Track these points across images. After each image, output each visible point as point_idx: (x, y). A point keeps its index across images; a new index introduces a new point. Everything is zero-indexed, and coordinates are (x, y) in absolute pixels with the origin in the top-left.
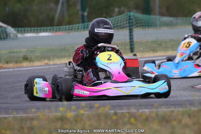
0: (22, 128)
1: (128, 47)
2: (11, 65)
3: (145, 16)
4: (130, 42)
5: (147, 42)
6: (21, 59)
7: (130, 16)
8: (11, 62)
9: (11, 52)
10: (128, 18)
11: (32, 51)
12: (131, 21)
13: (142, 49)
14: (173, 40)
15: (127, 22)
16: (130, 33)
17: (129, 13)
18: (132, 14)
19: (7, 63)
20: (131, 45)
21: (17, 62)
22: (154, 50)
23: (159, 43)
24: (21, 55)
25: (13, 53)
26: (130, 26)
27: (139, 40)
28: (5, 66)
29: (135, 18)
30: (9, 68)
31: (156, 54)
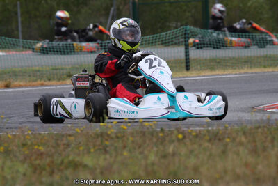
0: (58, 145)
1: (184, 65)
2: (53, 82)
3: (202, 30)
4: (186, 59)
5: (206, 60)
6: (65, 76)
7: (186, 31)
8: (54, 79)
9: (53, 69)
10: (184, 33)
11: (77, 68)
12: (187, 36)
13: (199, 67)
14: (234, 58)
15: (183, 36)
16: (186, 49)
17: (184, 27)
18: (188, 27)
19: (49, 80)
20: (187, 63)
21: (59, 80)
22: (212, 69)
23: (218, 61)
24: (65, 72)
25: (57, 69)
26: (185, 41)
27: (195, 57)
28: (48, 83)
29: (191, 32)
30: (50, 86)
31: (214, 73)
